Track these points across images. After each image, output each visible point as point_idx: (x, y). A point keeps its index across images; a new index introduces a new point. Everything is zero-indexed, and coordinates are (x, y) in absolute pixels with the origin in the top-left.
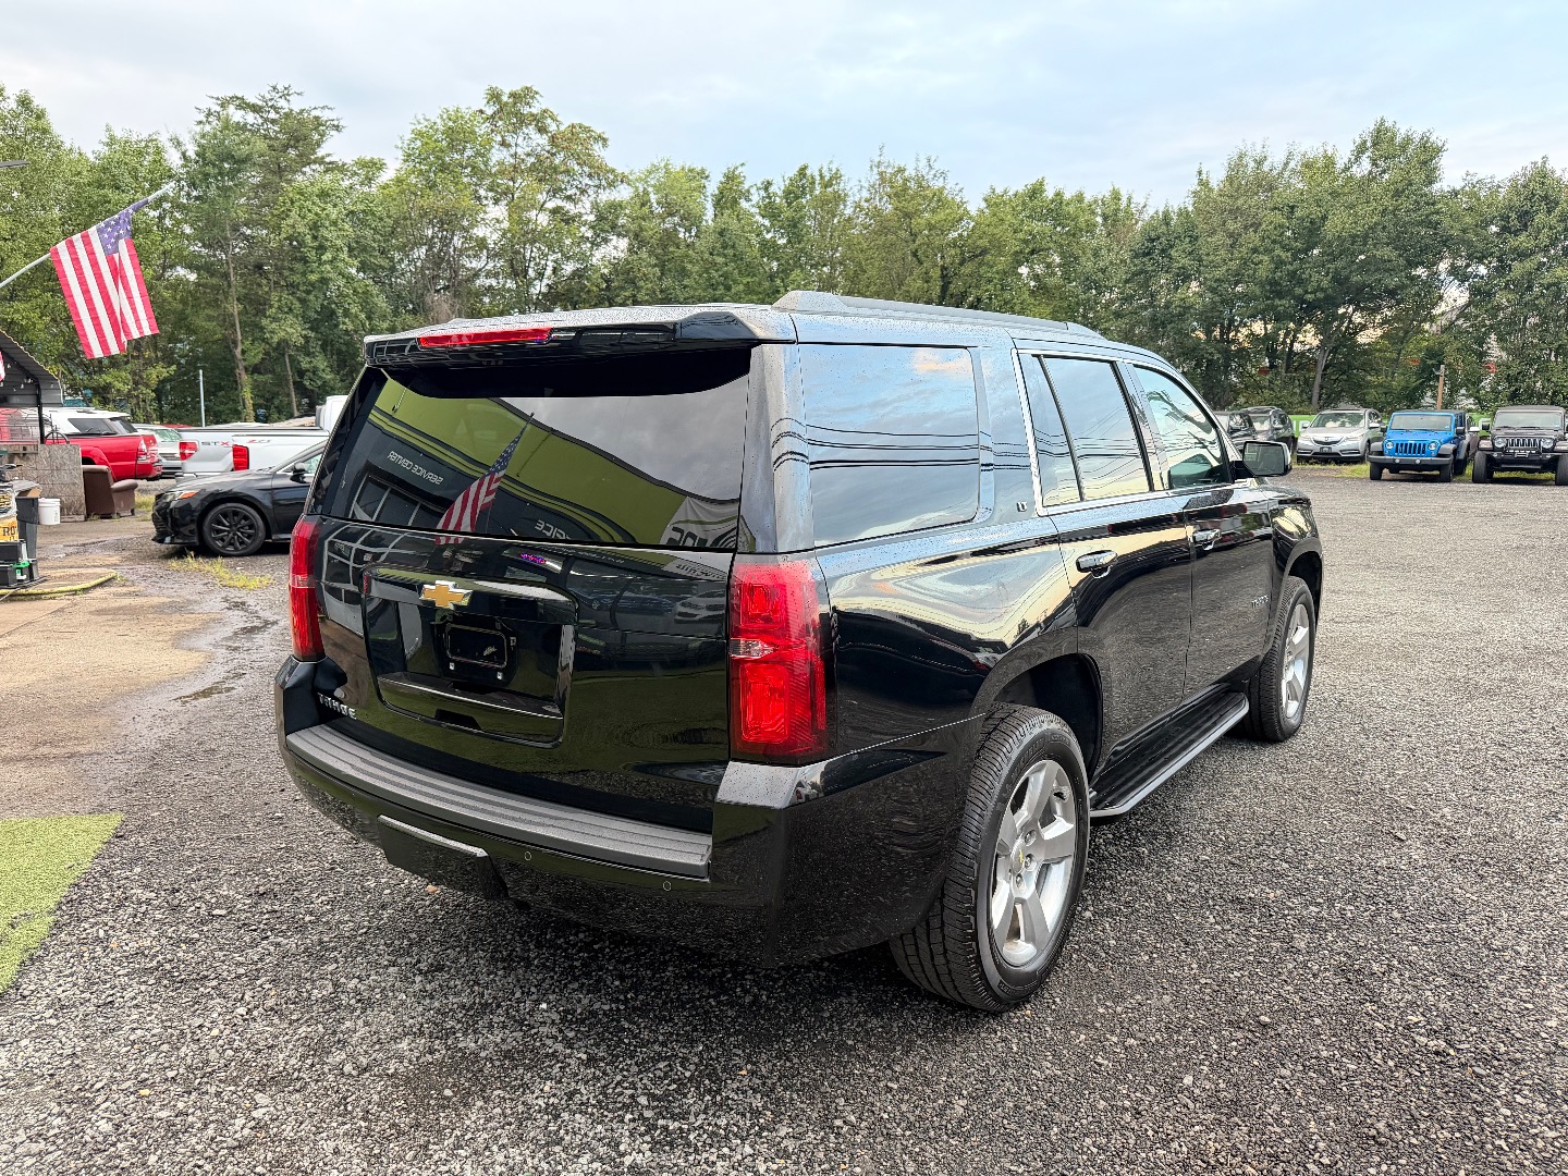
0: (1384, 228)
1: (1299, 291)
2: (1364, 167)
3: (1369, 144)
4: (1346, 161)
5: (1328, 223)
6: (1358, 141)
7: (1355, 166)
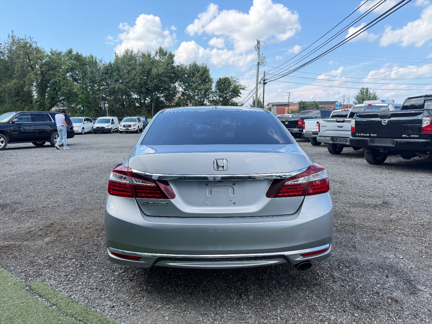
0: (165, 73)
1: (147, 87)
2: (157, 58)
3: (158, 52)
4: (153, 55)
5: (153, 71)
6: (156, 51)
7: (156, 58)
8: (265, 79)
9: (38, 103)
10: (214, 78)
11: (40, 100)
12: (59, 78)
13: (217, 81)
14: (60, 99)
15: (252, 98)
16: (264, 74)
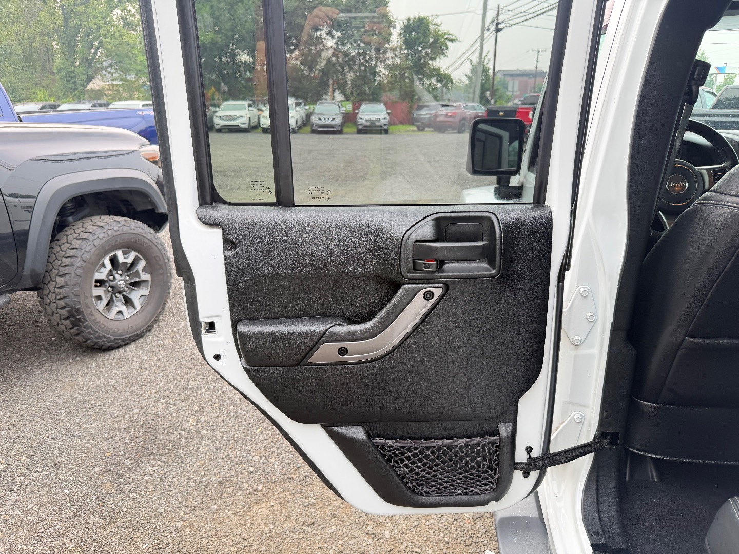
8: (500, 20)
9: (62, 74)
10: (399, 19)
11: (65, 68)
12: (96, 21)
13: (402, 25)
14: (105, 64)
15: (468, 62)
16: (498, 11)
